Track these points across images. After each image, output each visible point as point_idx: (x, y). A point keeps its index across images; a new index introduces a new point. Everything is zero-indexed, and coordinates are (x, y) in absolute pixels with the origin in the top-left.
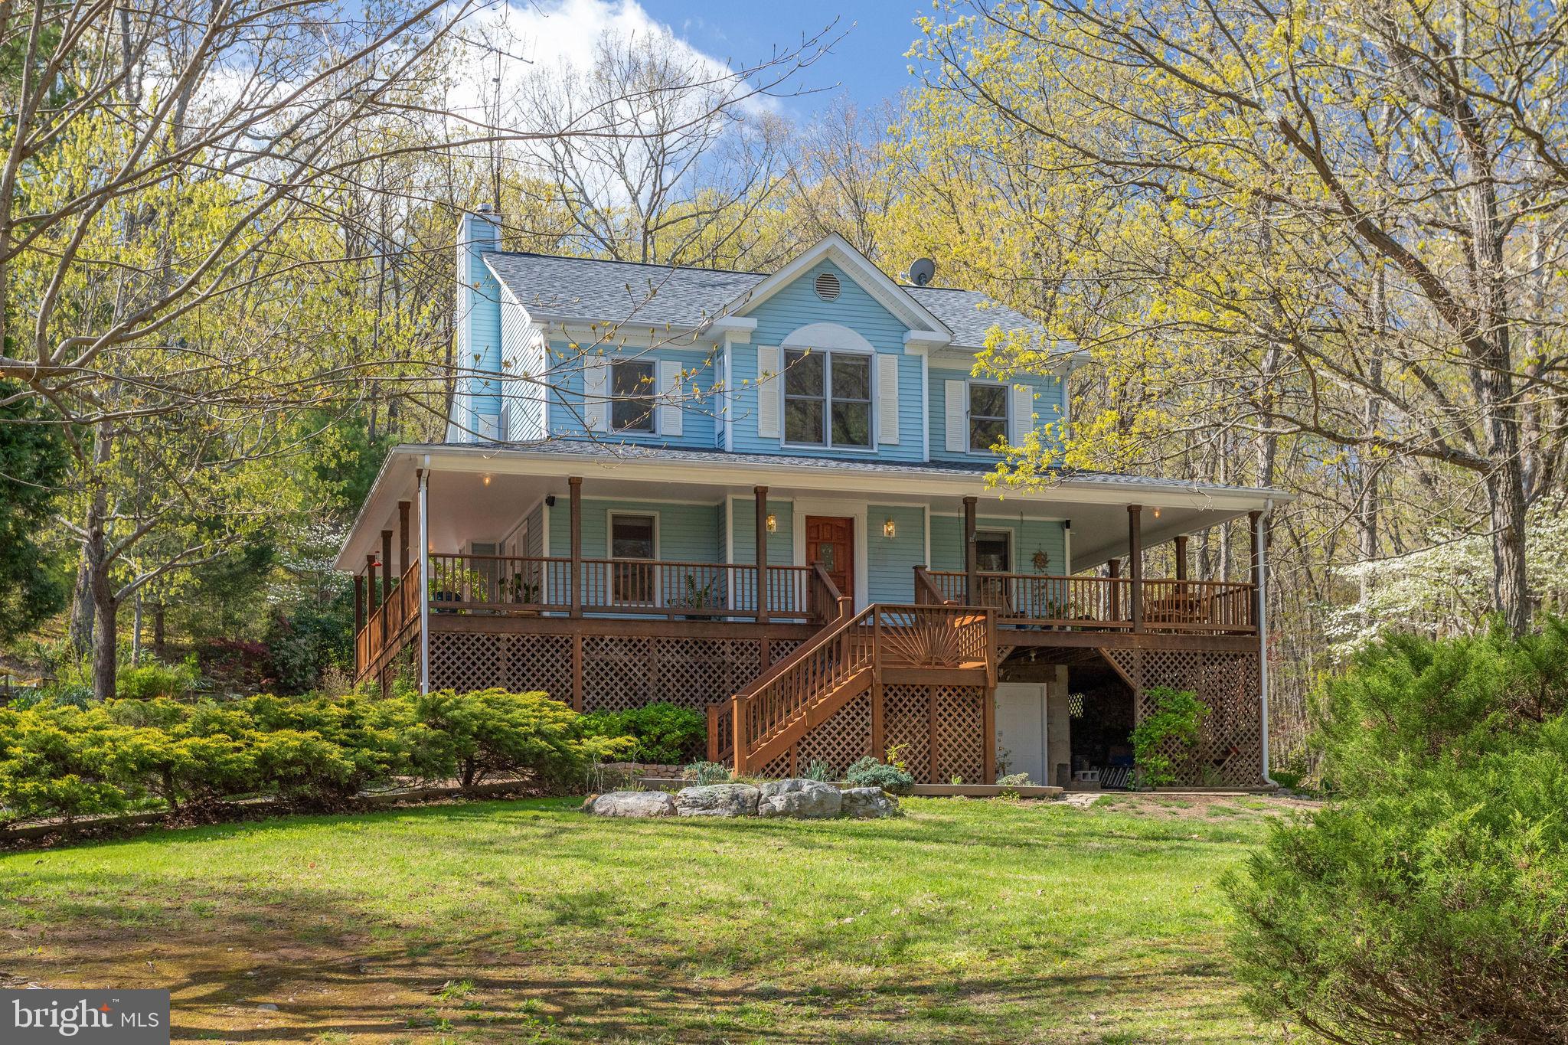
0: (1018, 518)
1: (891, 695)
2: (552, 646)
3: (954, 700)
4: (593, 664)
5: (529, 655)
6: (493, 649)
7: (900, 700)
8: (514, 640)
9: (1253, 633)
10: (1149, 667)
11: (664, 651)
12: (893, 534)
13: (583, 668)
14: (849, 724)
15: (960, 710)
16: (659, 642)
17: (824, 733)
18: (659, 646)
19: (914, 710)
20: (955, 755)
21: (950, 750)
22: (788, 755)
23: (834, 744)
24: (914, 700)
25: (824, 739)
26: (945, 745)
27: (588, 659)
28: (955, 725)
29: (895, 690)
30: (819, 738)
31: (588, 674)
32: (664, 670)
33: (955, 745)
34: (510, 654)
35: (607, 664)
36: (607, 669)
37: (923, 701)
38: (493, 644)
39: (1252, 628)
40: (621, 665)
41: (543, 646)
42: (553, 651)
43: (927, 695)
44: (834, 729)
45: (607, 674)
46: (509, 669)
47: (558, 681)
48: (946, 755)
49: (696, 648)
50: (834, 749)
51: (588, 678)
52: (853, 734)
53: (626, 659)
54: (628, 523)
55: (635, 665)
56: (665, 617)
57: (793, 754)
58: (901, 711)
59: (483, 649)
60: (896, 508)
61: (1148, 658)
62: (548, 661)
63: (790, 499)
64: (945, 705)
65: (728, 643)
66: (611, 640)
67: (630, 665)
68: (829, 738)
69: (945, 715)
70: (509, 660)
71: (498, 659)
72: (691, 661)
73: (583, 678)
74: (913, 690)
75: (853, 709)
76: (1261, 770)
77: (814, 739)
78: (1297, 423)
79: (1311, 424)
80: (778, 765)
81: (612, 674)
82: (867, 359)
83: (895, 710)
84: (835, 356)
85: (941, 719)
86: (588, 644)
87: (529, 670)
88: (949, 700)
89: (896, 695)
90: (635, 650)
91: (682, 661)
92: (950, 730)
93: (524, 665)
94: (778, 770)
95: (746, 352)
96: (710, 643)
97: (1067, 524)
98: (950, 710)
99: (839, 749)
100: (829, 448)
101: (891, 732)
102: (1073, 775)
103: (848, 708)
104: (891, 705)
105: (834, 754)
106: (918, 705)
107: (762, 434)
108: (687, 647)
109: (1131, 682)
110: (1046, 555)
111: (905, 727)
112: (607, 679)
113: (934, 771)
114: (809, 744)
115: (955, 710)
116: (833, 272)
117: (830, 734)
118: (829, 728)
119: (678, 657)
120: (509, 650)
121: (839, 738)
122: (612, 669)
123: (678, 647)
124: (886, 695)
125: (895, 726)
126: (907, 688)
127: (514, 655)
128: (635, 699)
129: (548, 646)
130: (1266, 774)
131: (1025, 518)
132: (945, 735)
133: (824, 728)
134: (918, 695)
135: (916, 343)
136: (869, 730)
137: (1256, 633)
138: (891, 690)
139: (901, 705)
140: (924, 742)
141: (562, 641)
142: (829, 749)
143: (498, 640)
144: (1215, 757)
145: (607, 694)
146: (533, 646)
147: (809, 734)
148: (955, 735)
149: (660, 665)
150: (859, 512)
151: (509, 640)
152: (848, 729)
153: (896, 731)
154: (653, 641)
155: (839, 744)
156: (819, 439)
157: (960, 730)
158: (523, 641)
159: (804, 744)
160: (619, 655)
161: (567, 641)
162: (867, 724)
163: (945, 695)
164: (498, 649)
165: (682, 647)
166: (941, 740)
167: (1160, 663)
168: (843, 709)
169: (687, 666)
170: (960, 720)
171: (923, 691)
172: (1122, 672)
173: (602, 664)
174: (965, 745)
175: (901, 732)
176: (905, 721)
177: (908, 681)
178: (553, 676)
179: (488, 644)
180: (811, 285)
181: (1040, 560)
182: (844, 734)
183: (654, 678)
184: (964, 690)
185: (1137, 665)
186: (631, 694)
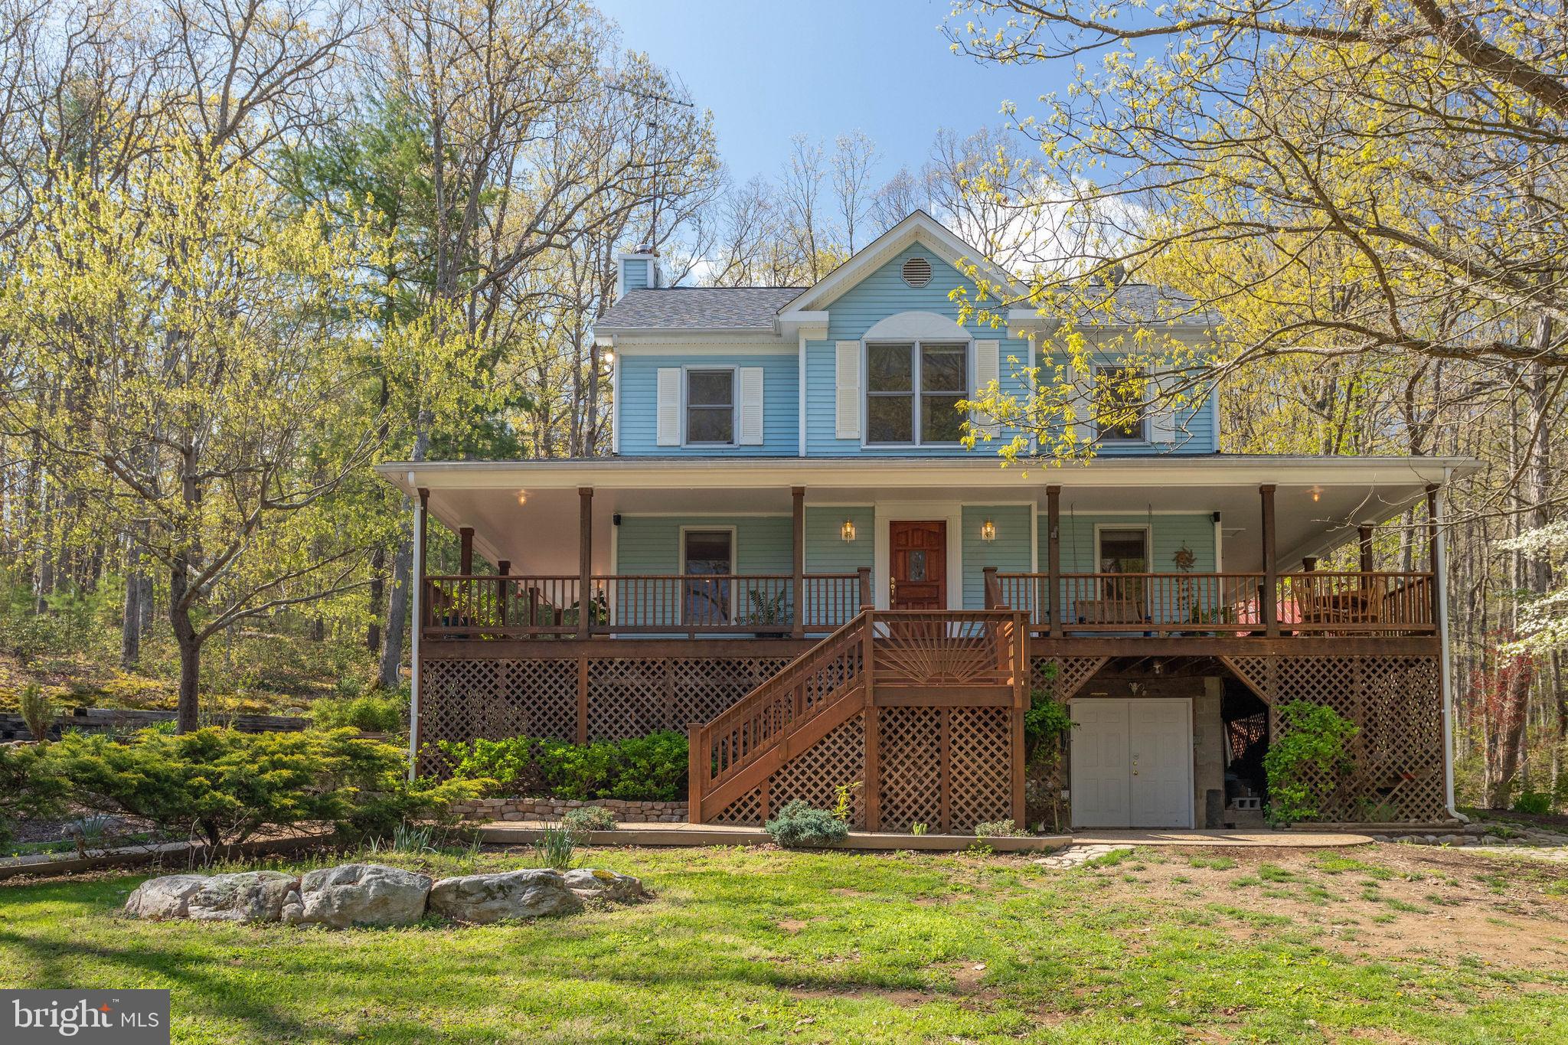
0: (1146, 513)
1: (890, 719)
2: (556, 671)
3: (973, 724)
4: (601, 690)
5: (529, 681)
6: (491, 676)
7: (902, 726)
8: (513, 666)
9: (1432, 633)
10: (1286, 677)
11: (681, 674)
12: (993, 537)
13: (590, 695)
14: (834, 755)
15: (980, 736)
16: (676, 663)
17: (803, 766)
18: (676, 668)
19: (919, 737)
20: (973, 791)
21: (967, 785)
22: (758, 792)
23: (816, 779)
24: (919, 725)
25: (803, 773)
26: (961, 779)
27: (595, 684)
28: (974, 755)
29: (896, 713)
30: (797, 772)
31: (595, 700)
32: (681, 695)
33: (974, 779)
34: (508, 682)
35: (616, 690)
36: (616, 695)
37: (932, 725)
38: (491, 671)
39: (1430, 626)
40: (632, 690)
41: (545, 671)
42: (556, 676)
43: (937, 719)
44: (816, 760)
45: (616, 701)
46: (508, 698)
47: (561, 709)
48: (961, 791)
49: (718, 669)
50: (816, 785)
51: (595, 705)
52: (840, 767)
53: (638, 684)
54: (700, 539)
55: (648, 690)
56: (685, 636)
57: (765, 792)
58: (901, 738)
59: (480, 677)
60: (996, 507)
61: (1286, 666)
62: (550, 687)
63: (870, 504)
64: (961, 730)
65: (756, 663)
66: (622, 663)
67: (643, 690)
68: (809, 772)
69: (961, 742)
70: (508, 687)
71: (496, 687)
72: (712, 684)
73: (589, 706)
74: (919, 713)
75: (840, 736)
76: (1445, 800)
77: (791, 773)
78: (1371, 334)
79: (1390, 330)
80: (745, 805)
81: (622, 700)
82: (963, 347)
83: (895, 737)
84: (924, 346)
85: (955, 748)
86: (595, 668)
87: (529, 698)
88: (967, 724)
89: (896, 719)
90: (648, 673)
91: (702, 684)
92: (967, 760)
93: (524, 692)
94: (745, 811)
95: (823, 350)
96: (734, 664)
97: (1216, 517)
98: (967, 736)
99: (822, 785)
100: (918, 446)
101: (890, 764)
102: (1228, 803)
103: (835, 736)
104: (890, 731)
105: (815, 791)
106: (925, 731)
107: (840, 436)
108: (708, 668)
109: (1263, 695)
110: (1191, 554)
111: (908, 757)
112: (616, 706)
113: (945, 811)
114: (785, 779)
115: (973, 736)
116: (923, 256)
117: (810, 767)
118: (809, 760)
119: (697, 679)
120: (508, 676)
121: (822, 772)
122: (622, 695)
123: (697, 669)
124: (884, 719)
125: (895, 757)
126: (909, 712)
127: (513, 682)
128: (647, 727)
129: (551, 671)
130: (1451, 805)
131: (1154, 513)
132: (961, 767)
133: (803, 761)
134: (925, 719)
135: (1019, 324)
136: (862, 761)
137: (1435, 632)
138: (890, 713)
139: (902, 731)
140: (933, 775)
141: (567, 666)
142: (810, 785)
143: (497, 666)
144: (1379, 784)
145: (616, 722)
146: (535, 671)
147: (785, 767)
148: (974, 767)
149: (676, 689)
150: (952, 513)
151: (508, 666)
152: (834, 761)
153: (895, 762)
154: (670, 663)
155: (822, 779)
156: (908, 437)
157: (980, 761)
158: (524, 666)
159: (778, 780)
160: (633, 679)
161: (572, 666)
162: (859, 755)
163: (961, 718)
164: (496, 676)
165: (703, 669)
166: (955, 773)
167: (1302, 672)
168: (828, 736)
169: (707, 690)
170: (980, 748)
171: (932, 713)
172: (1253, 684)
173: (611, 690)
174: (986, 779)
175: (902, 763)
176: (907, 750)
177: (913, 703)
178: (555, 703)
179: (485, 671)
180: (898, 271)
181: (1184, 558)
182: (829, 767)
183: (669, 704)
184: (986, 712)
185: (1272, 676)
186: (642, 722)
